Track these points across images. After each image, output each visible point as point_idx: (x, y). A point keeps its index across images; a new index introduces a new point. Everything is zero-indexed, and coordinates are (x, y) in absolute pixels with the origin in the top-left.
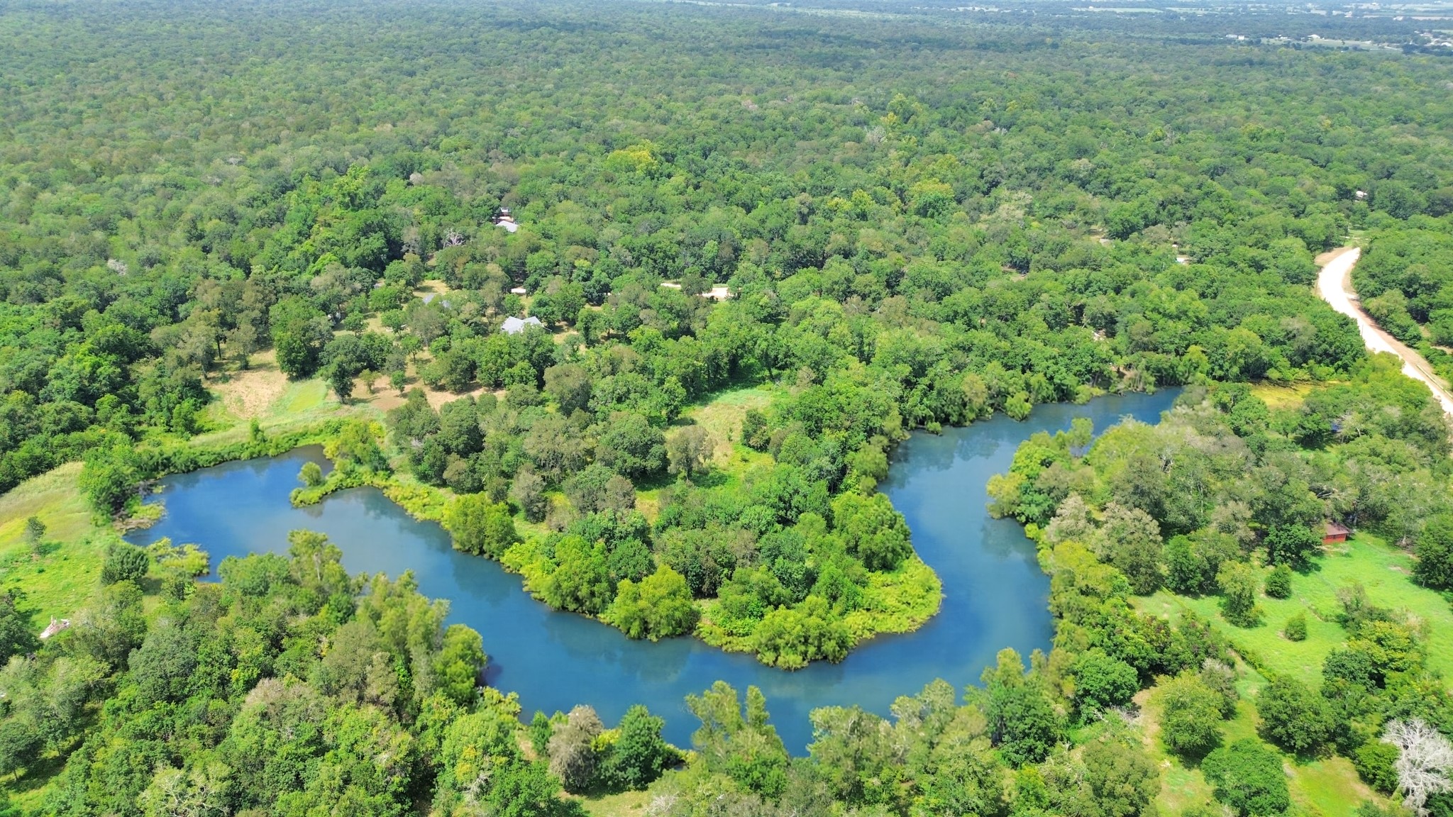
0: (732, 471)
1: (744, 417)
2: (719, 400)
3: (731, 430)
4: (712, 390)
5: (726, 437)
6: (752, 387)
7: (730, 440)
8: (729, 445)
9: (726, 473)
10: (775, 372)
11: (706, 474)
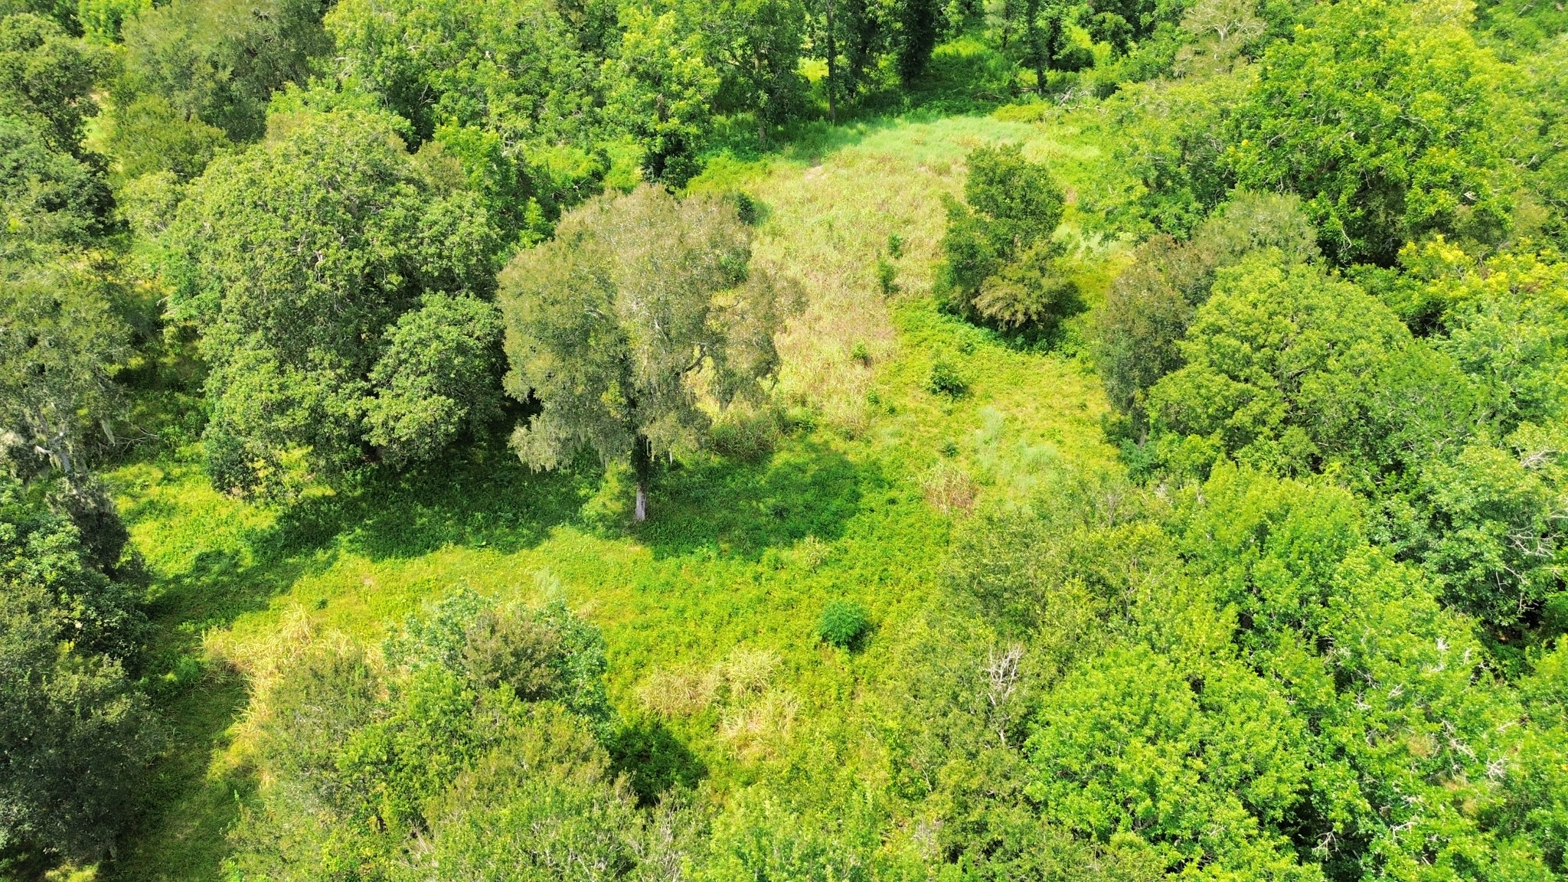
0: (885, 440)
1: (958, 185)
2: (866, 146)
3: (896, 248)
4: (843, 117)
5: (872, 275)
6: (981, 111)
7: (888, 287)
8: (886, 311)
9: (856, 454)
10: (1051, 75)
11: (759, 455)
